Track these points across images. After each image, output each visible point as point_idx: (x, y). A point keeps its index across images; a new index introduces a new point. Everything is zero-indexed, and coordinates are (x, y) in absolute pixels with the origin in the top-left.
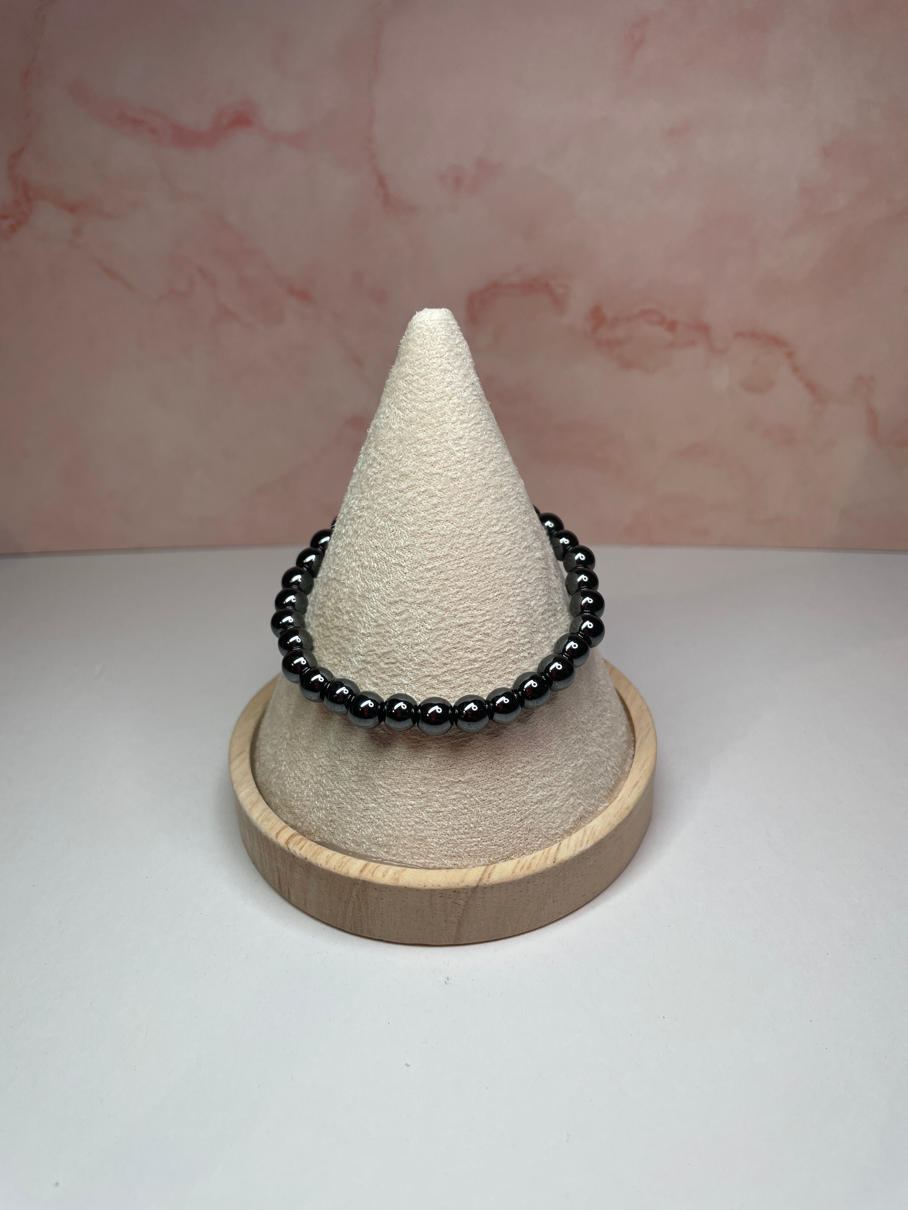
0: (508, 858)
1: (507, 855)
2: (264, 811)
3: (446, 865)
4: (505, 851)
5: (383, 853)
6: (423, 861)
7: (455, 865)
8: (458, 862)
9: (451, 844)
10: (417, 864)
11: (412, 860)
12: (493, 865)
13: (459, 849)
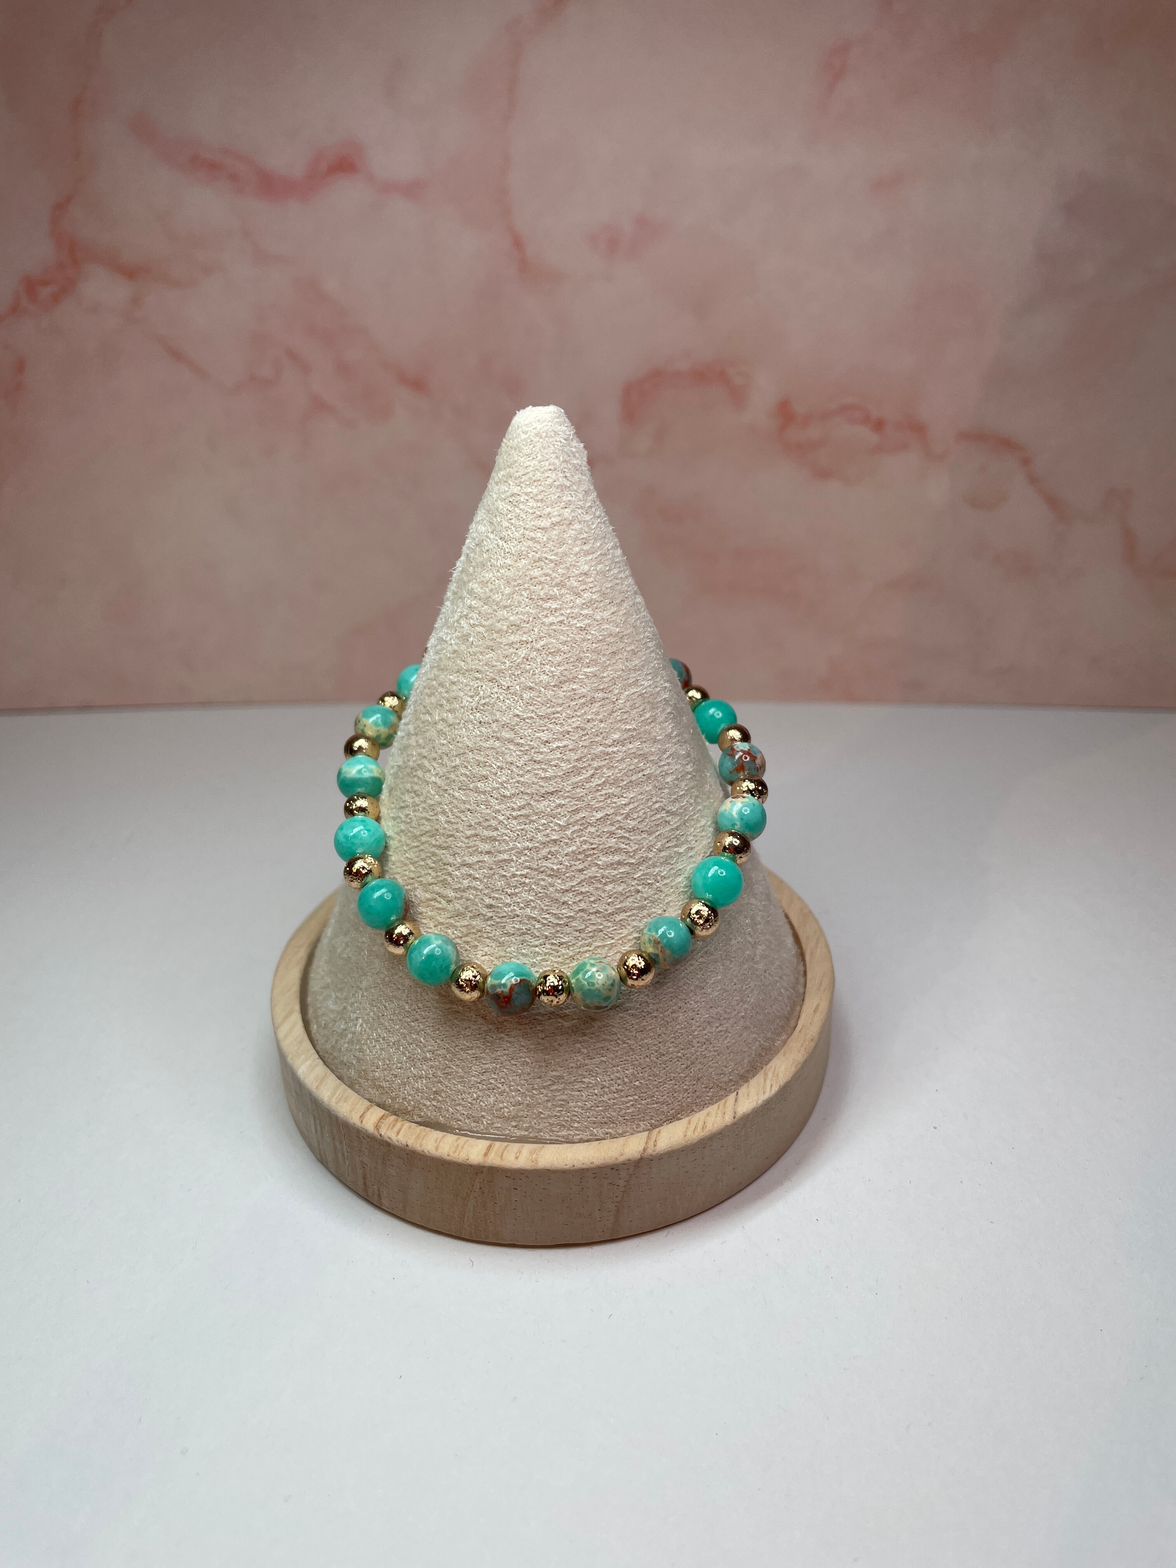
0: (674, 1118)
1: (673, 1114)
2: (337, 1088)
3: (596, 1135)
4: (670, 1109)
5: (510, 1128)
6: (566, 1133)
7: (607, 1134)
8: (610, 1130)
9: (601, 1107)
10: (555, 1138)
11: (551, 1134)
12: (657, 1130)
13: (613, 1114)
